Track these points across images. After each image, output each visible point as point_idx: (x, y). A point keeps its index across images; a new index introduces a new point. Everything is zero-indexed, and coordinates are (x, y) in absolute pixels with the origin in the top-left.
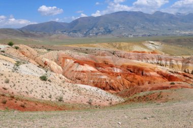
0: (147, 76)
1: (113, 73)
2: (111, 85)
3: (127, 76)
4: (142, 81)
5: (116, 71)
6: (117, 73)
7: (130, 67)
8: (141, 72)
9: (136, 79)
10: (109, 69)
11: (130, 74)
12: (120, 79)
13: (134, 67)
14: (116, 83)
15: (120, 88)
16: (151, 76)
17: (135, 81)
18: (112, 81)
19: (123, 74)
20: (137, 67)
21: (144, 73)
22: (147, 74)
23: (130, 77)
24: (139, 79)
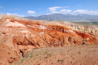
0: (66, 33)
1: (39, 29)
2: (30, 40)
3: (50, 32)
4: (63, 36)
5: (41, 28)
6: (42, 30)
7: (54, 26)
8: (62, 30)
9: (57, 35)
10: (36, 27)
11: (53, 30)
12: (42, 34)
13: (57, 27)
14: (36, 38)
15: (39, 43)
16: (70, 33)
17: (56, 36)
18: (32, 36)
19: (47, 30)
20: (59, 26)
21: (64, 31)
22: (67, 31)
23: (52, 33)
24: (60, 35)
